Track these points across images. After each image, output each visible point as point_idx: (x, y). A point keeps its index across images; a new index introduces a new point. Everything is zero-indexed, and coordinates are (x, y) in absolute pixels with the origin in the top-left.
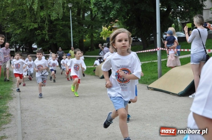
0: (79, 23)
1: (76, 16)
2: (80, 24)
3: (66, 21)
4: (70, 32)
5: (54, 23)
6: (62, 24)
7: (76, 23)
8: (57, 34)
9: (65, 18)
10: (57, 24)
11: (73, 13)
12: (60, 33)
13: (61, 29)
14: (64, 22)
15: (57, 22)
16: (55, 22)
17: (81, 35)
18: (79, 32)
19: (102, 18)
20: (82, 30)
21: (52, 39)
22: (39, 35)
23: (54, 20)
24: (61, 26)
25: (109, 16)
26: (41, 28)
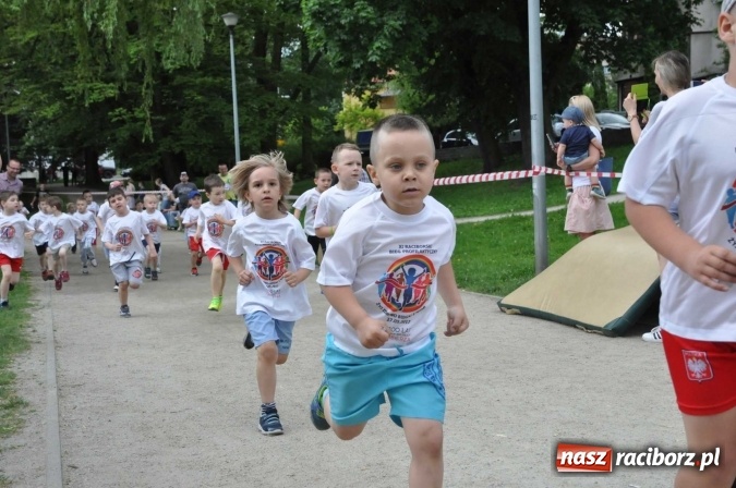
0: (261, 81)
1: (249, 58)
2: (267, 85)
3: (215, 76)
4: (231, 114)
5: (175, 83)
6: (203, 84)
7: (252, 81)
8: (186, 121)
9: (214, 64)
10: (182, 86)
11: (240, 47)
12: (194, 117)
13: (198, 104)
14: (209, 79)
15: (186, 79)
16: (179, 79)
17: (268, 123)
18: (263, 113)
19: (340, 64)
20: (271, 105)
21: (169, 138)
22: (122, 122)
23: (175, 70)
24: (200, 94)
25: (365, 57)
26: (128, 99)
